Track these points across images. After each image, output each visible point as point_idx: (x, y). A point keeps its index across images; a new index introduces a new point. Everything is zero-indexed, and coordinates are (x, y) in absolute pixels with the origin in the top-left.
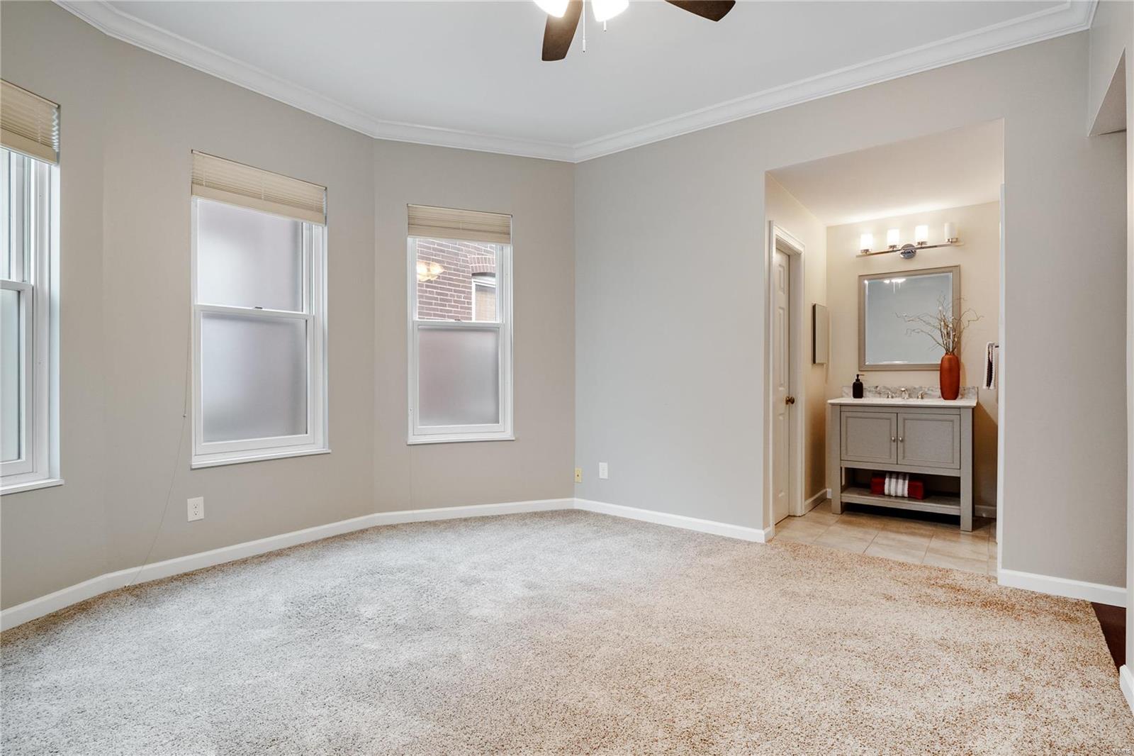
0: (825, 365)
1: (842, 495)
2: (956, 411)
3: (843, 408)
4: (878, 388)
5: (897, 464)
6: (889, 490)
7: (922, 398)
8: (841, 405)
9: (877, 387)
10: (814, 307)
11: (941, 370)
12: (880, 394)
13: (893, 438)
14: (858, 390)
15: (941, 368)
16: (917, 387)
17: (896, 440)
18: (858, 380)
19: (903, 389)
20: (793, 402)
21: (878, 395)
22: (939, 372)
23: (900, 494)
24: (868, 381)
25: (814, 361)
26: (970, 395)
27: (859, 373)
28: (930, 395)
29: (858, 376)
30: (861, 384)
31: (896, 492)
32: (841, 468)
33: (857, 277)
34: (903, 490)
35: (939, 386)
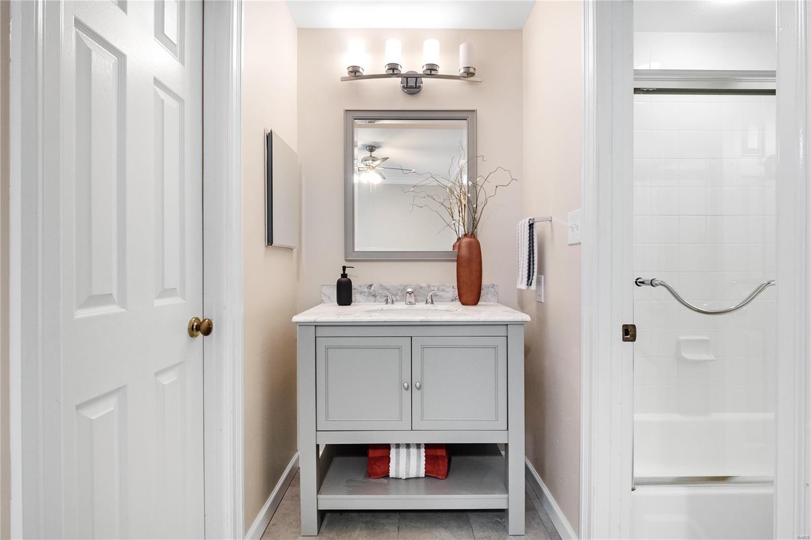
0: (295, 251)
1: (319, 496)
2: (502, 331)
3: (321, 332)
4: (372, 288)
5: (412, 430)
6: (397, 471)
7: (432, 303)
8: (317, 326)
9: (371, 286)
10: (269, 138)
11: (458, 261)
12: (375, 296)
13: (406, 385)
14: (345, 293)
15: (458, 256)
16: (424, 285)
17: (411, 387)
18: (344, 275)
19: (410, 290)
20: (208, 331)
21: (373, 299)
22: (455, 264)
23: (413, 474)
24: (359, 277)
25: (270, 240)
26: (489, 296)
27: (346, 264)
28: (441, 297)
29: (344, 268)
30: (350, 282)
31: (408, 473)
32: (318, 446)
33: (342, 113)
34: (418, 467)
35: (455, 284)
